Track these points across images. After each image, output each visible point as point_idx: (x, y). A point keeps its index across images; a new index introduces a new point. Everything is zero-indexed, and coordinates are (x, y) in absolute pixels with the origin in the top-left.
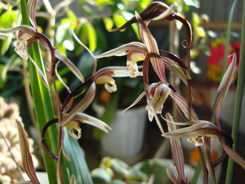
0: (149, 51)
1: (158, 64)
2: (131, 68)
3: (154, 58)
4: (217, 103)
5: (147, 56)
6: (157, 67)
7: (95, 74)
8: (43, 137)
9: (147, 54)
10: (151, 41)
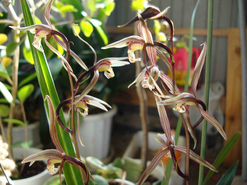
0: (146, 42)
1: (152, 52)
2: (130, 56)
3: (149, 47)
4: (194, 79)
5: (144, 46)
6: (151, 54)
7: (96, 64)
8: (58, 115)
9: (144, 44)
10: (148, 34)
